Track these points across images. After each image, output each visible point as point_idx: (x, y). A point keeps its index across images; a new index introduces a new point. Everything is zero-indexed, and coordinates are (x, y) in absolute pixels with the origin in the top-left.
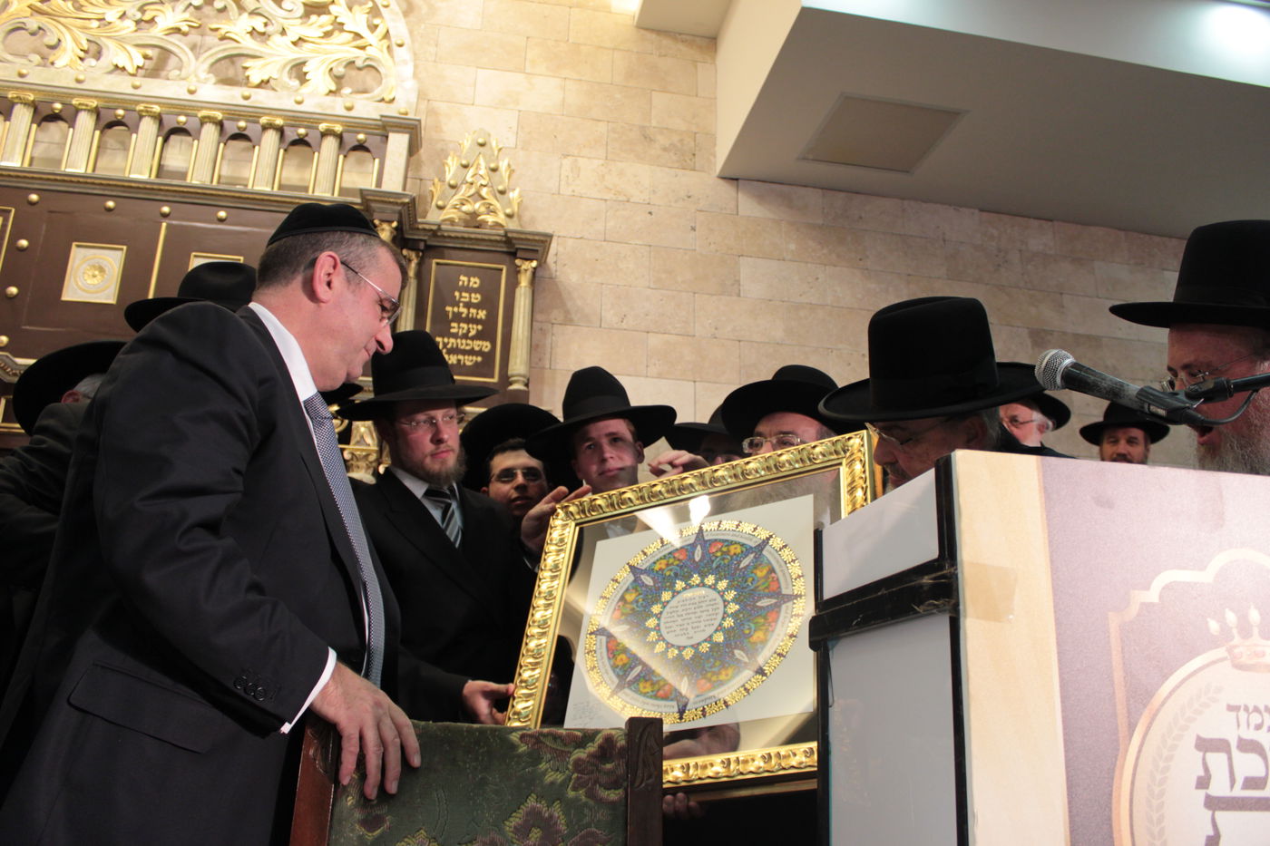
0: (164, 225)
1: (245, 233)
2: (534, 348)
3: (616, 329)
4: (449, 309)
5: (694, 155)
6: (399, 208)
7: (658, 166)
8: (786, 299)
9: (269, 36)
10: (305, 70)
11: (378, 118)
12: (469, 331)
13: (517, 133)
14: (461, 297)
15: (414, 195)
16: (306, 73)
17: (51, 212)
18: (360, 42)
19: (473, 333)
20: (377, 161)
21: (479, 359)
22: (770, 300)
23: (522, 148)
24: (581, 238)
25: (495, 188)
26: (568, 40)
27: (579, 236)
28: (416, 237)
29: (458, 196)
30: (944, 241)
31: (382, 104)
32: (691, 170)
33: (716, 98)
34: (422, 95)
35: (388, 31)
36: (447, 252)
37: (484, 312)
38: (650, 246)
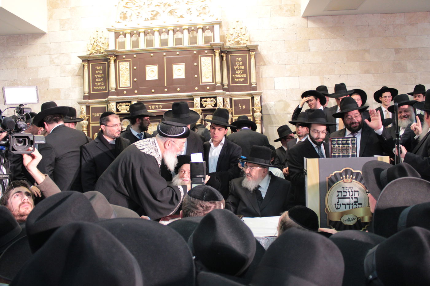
0: (165, 58)
1: (184, 57)
2: (257, 73)
3: (278, 65)
4: (235, 67)
5: (295, 11)
6: (220, 46)
7: (285, 16)
8: (322, 50)
11: (211, 22)
12: (240, 72)
14: (237, 64)
17: (139, 59)
19: (241, 73)
20: (212, 33)
21: (244, 79)
22: (318, 51)
24: (266, 41)
25: (242, 33)
28: (225, 50)
29: (234, 37)
31: (211, 18)
32: (294, 16)
36: (232, 52)
37: (244, 67)
38: (284, 40)
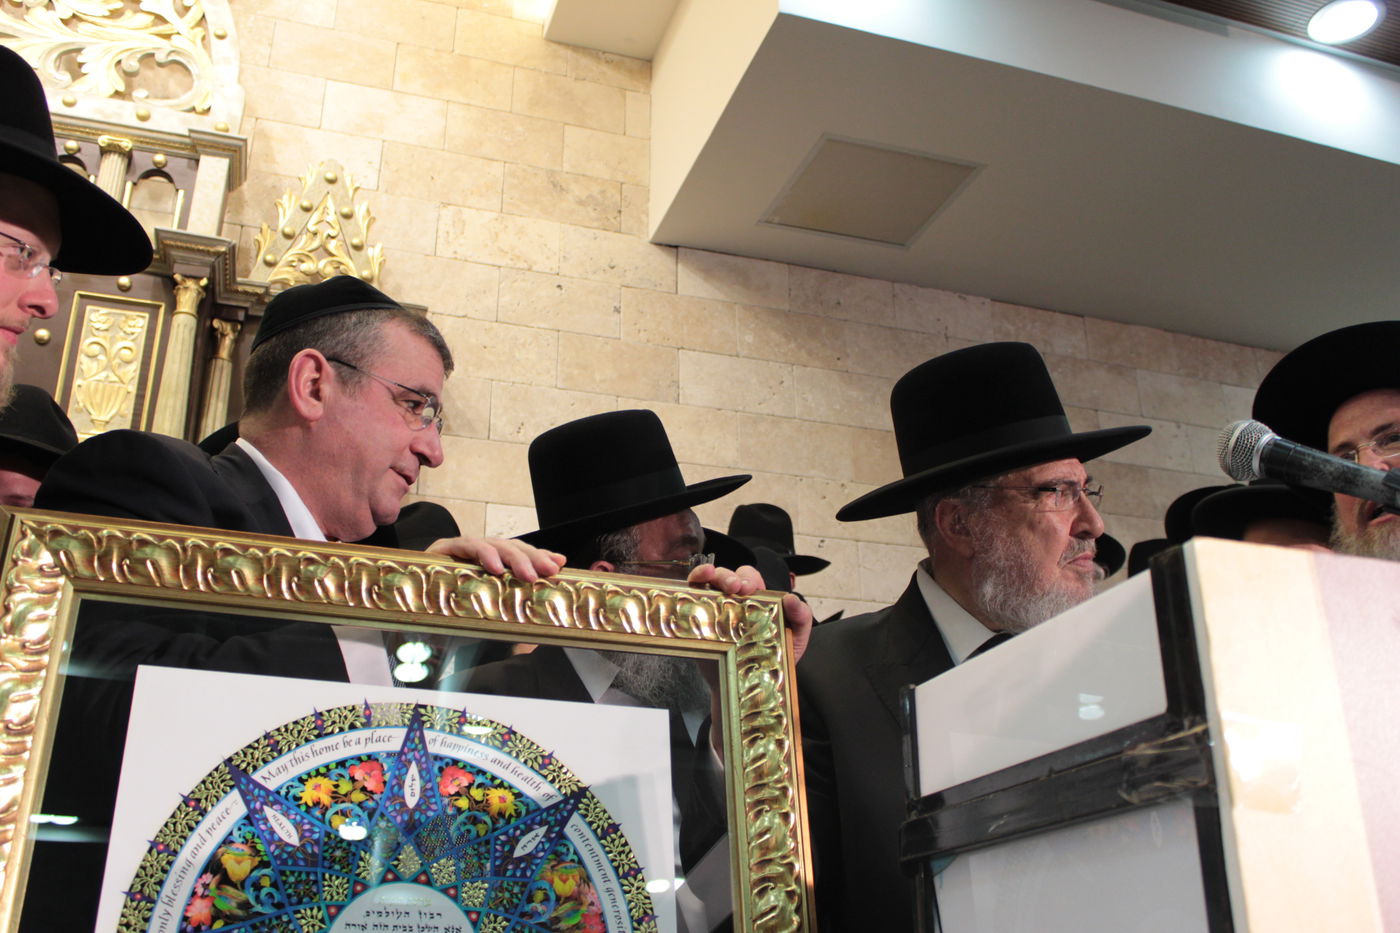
3: (511, 443)
5: (620, 212)
6: (212, 259)
7: (571, 224)
8: (741, 408)
9: (28, 8)
10: (80, 59)
11: (187, 133)
13: (380, 171)
15: (234, 242)
16: (81, 65)
18: (163, 29)
20: (181, 193)
22: (719, 410)
23: (386, 191)
24: (464, 316)
25: (348, 242)
26: (453, 51)
27: (461, 313)
28: (234, 303)
29: (296, 249)
30: (947, 338)
31: (192, 115)
32: (615, 232)
33: (650, 139)
34: (248, 110)
35: (204, 16)
38: (559, 331)
